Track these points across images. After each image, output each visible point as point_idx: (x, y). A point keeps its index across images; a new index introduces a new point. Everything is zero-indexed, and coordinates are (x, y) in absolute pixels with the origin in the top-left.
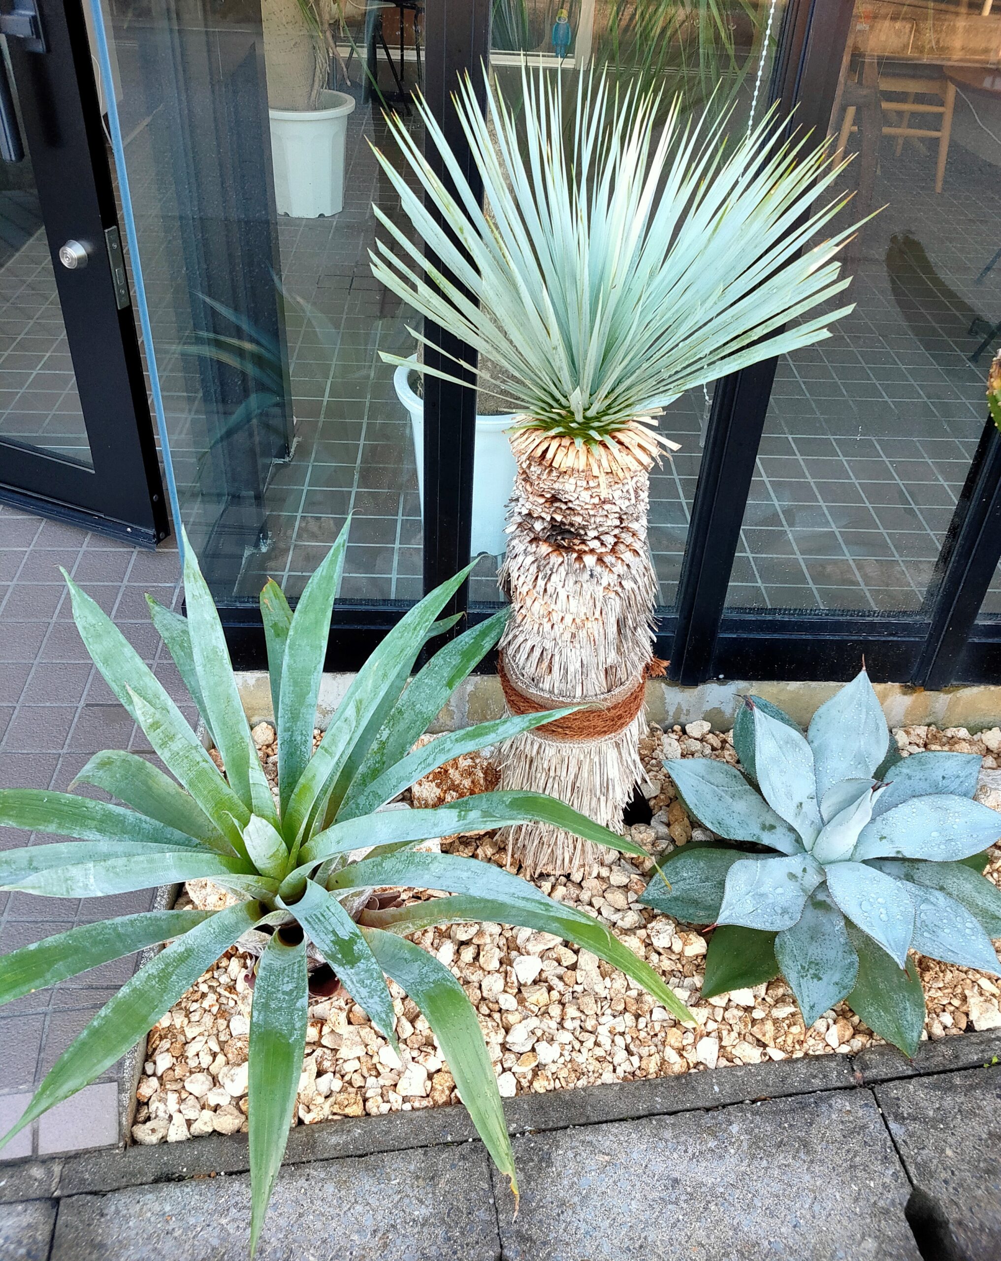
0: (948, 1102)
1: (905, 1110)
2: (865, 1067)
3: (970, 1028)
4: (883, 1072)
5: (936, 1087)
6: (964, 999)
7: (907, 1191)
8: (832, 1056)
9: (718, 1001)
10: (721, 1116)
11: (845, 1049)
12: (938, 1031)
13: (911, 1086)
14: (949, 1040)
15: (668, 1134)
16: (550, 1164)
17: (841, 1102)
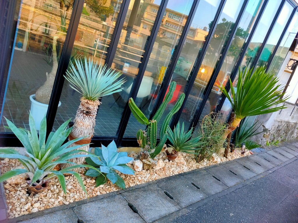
0: (130, 194)
1: (125, 195)
2: (119, 192)
3: (130, 187)
4: (121, 192)
5: (128, 193)
6: (129, 183)
7: (128, 203)
8: (115, 191)
9: (98, 187)
10: (103, 200)
11: (116, 191)
12: (126, 187)
13: (125, 193)
14: (128, 188)
15: (97, 202)
16: (81, 208)
17: (117, 196)
